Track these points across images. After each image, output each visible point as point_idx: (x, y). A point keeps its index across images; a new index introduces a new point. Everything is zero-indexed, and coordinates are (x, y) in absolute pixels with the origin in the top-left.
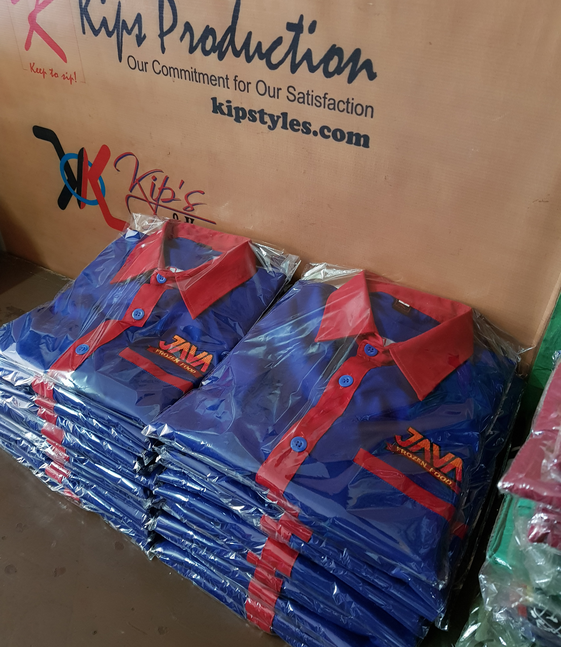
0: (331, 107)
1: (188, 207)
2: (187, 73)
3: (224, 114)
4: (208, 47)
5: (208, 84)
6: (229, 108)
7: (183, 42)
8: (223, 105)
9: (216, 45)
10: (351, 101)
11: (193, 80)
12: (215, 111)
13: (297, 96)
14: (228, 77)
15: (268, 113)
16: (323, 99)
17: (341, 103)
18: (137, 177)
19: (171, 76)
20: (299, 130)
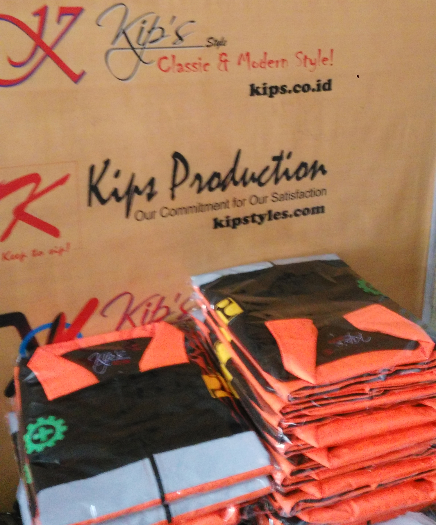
0: (301, 197)
3: (223, 227)
4: (213, 185)
5: (212, 210)
6: (228, 221)
7: (192, 187)
8: (222, 221)
9: (221, 182)
10: (313, 190)
11: (199, 212)
12: (215, 227)
13: (279, 198)
14: (229, 201)
15: (258, 214)
16: (296, 194)
17: (308, 192)
20: (280, 218)
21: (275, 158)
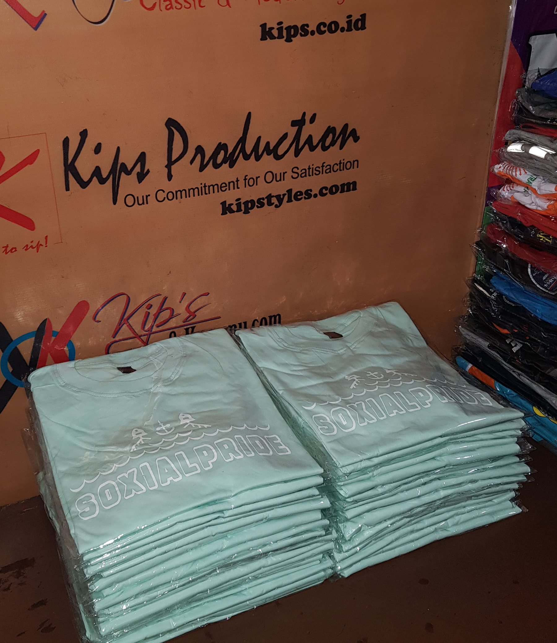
0: (328, 171)
1: (190, 317)
2: (196, 190)
3: (234, 212)
4: (219, 160)
5: (218, 192)
6: (239, 205)
7: (193, 164)
8: (232, 204)
9: (227, 156)
10: (342, 161)
11: (202, 194)
12: (224, 213)
13: (300, 173)
14: (239, 179)
15: (275, 195)
16: (321, 168)
17: (336, 165)
18: (125, 317)
19: (177, 199)
20: (302, 198)
21: (294, 123)
